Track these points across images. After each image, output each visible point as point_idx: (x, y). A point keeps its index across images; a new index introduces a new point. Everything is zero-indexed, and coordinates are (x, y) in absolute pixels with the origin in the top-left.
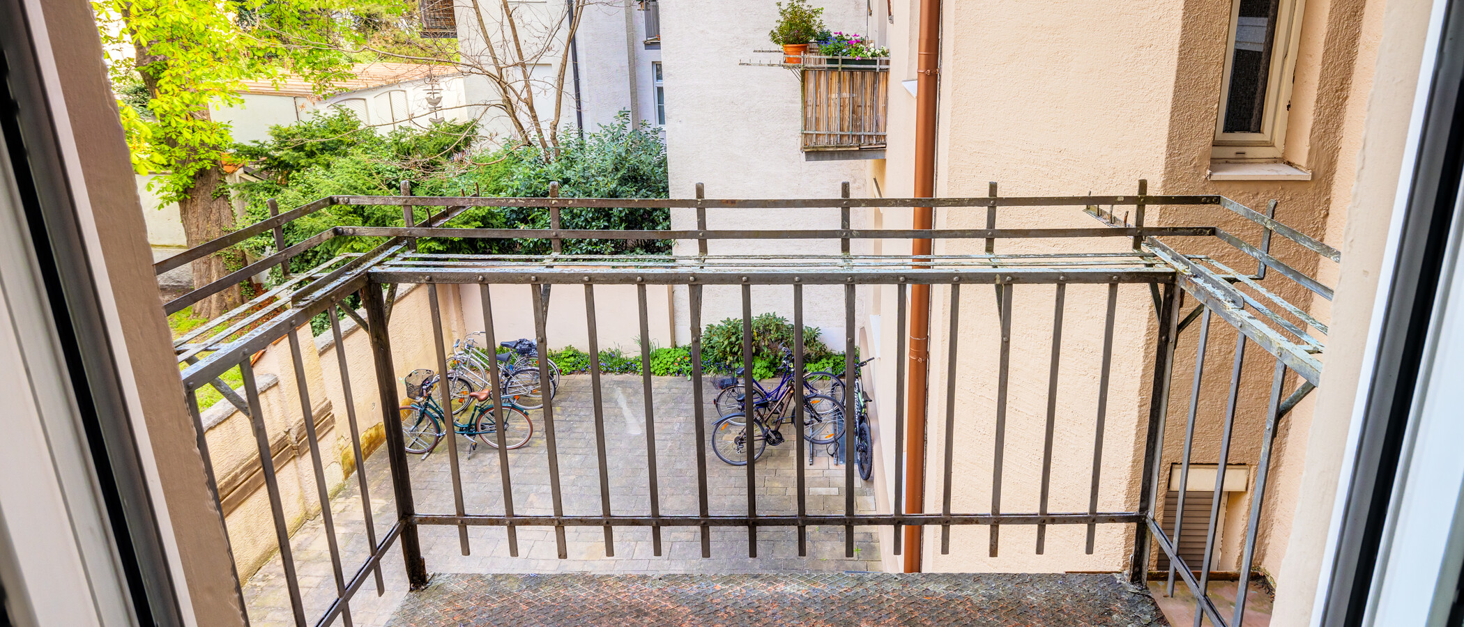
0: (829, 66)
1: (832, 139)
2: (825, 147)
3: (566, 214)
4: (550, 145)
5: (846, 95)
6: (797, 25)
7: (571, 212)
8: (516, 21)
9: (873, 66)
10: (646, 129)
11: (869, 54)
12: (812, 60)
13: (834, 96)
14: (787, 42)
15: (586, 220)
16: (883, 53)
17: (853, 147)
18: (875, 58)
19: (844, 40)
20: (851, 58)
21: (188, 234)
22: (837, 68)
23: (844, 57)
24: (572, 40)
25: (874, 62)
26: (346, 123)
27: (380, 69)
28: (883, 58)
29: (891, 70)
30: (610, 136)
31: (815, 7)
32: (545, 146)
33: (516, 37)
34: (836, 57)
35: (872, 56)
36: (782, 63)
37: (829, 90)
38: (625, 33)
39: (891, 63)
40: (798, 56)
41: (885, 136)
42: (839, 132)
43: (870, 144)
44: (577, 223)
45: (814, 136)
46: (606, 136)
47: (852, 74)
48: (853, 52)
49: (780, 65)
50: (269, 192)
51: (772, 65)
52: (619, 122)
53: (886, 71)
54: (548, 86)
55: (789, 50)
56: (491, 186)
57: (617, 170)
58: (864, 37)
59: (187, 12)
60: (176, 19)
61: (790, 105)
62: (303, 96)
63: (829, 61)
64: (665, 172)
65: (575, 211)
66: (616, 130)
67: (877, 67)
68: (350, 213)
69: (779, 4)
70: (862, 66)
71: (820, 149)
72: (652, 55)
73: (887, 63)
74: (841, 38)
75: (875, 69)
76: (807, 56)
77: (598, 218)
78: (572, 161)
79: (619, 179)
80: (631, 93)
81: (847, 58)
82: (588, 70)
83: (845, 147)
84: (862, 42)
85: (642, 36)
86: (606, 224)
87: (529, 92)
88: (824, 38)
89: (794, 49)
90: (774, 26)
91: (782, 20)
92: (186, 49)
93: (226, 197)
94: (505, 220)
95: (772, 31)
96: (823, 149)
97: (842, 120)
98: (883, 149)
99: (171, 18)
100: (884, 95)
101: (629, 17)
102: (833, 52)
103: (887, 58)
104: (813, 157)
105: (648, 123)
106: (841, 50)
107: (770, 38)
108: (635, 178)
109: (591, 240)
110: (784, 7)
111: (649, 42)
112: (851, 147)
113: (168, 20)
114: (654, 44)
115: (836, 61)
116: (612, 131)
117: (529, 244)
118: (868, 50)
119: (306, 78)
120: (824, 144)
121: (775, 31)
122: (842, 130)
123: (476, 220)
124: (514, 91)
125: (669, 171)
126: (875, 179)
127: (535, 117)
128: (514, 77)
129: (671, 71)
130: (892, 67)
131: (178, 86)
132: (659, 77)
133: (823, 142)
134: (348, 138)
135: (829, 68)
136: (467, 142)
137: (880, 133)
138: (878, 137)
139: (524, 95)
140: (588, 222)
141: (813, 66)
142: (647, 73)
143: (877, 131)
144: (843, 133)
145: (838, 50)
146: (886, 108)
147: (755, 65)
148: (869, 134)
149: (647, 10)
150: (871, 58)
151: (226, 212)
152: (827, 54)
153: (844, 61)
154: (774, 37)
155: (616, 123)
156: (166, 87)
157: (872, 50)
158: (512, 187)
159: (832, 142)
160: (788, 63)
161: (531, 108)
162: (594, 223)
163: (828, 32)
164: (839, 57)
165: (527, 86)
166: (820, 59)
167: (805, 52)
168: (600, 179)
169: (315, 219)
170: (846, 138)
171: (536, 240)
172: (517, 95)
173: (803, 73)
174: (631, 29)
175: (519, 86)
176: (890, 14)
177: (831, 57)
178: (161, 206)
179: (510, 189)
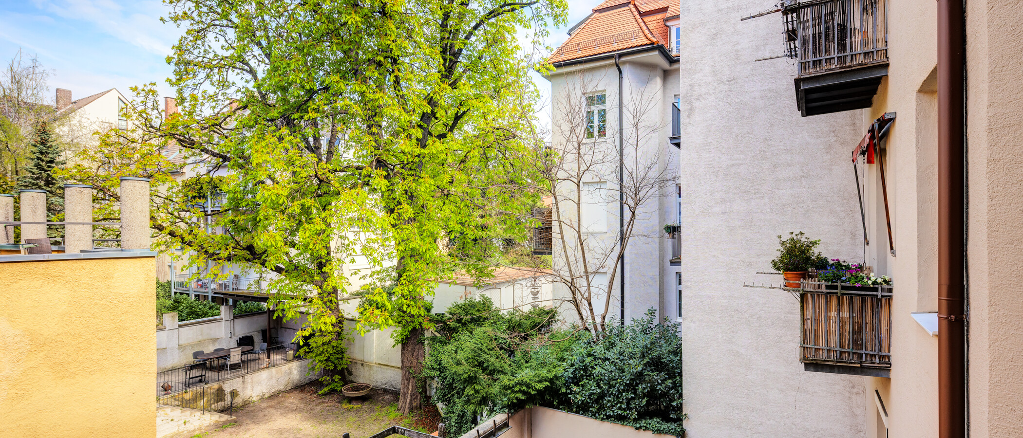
0: (828, 291)
1: (831, 354)
2: (824, 361)
3: (605, 384)
4: (600, 329)
5: (845, 314)
6: (797, 257)
7: (609, 383)
8: (585, 248)
9: (875, 293)
10: (668, 323)
11: (870, 282)
12: (810, 284)
13: (833, 314)
14: (787, 269)
15: (618, 390)
16: (885, 281)
17: (854, 363)
18: (876, 286)
19: (841, 266)
20: (851, 285)
21: (403, 362)
22: (837, 293)
23: (843, 284)
24: (621, 257)
25: (876, 290)
26: (486, 305)
27: (511, 271)
28: (885, 286)
29: (894, 298)
30: (640, 327)
31: (813, 239)
32: (596, 330)
33: (584, 257)
34: (835, 284)
35: (873, 284)
36: (782, 287)
37: (828, 309)
38: (657, 253)
39: (894, 291)
40: (797, 282)
41: (889, 357)
42: (838, 349)
43: (874, 363)
44: (612, 392)
45: (814, 350)
46: (638, 327)
47: (851, 299)
48: (853, 280)
49: (780, 288)
50: (441, 343)
51: (773, 288)
52: (648, 317)
53: (890, 298)
54: (601, 292)
55: (789, 276)
56: (559, 355)
57: (644, 356)
58: (861, 263)
59: (419, 242)
60: (414, 246)
61: (789, 315)
62: (470, 285)
63: (827, 287)
64: (681, 360)
65: (611, 383)
66: (645, 323)
67: (879, 294)
68: (476, 365)
69: (780, 237)
70: (863, 293)
71: (819, 362)
72: (676, 268)
73: (890, 290)
74: (838, 265)
75: (877, 296)
76: (806, 282)
77: (628, 391)
78: (612, 345)
79: (645, 365)
80: (660, 294)
81: (847, 284)
82: (631, 277)
83: (845, 362)
84: (860, 268)
85: (669, 257)
86: (633, 396)
87: (590, 293)
88: (822, 264)
89: (794, 276)
90: (776, 255)
91: (782, 249)
92: (416, 261)
93: (423, 344)
94: (564, 382)
95: (773, 261)
96: (822, 363)
97: (842, 336)
98: (888, 370)
99: (412, 245)
100: (887, 318)
101: (661, 244)
102: (832, 280)
103: (889, 287)
104: (812, 368)
105: (669, 319)
106: (840, 279)
107: (771, 265)
108: (657, 364)
109: (621, 406)
110: (784, 239)
111: (674, 261)
112: (852, 363)
113: (411, 247)
114: (676, 262)
115: (836, 288)
116: (642, 323)
117: (578, 401)
118: (869, 279)
119: (472, 276)
120: (824, 358)
121: (776, 260)
122: (842, 346)
123: (546, 381)
124: (580, 292)
125: (683, 359)
126: (877, 391)
127: (591, 310)
128: (582, 283)
129: (688, 284)
130: (895, 294)
131: (408, 282)
132: (680, 283)
133: (823, 355)
134: (484, 315)
135: (828, 293)
136: (549, 323)
137: (883, 353)
138: (881, 357)
139: (586, 295)
140: (620, 392)
141: (812, 290)
142: (672, 280)
143: (880, 351)
144: (843, 350)
145: (837, 278)
146: (889, 331)
147: (757, 287)
148: (871, 353)
149: (673, 238)
150: (872, 286)
151: (422, 352)
152: (825, 281)
153: (843, 288)
154: (775, 266)
155: (646, 318)
156: (403, 281)
157: (873, 279)
158: (571, 360)
159: (832, 357)
160: (787, 286)
161: (590, 304)
162: (624, 394)
163: (826, 259)
164: (839, 284)
165: (589, 289)
166: (819, 285)
167: (805, 278)
168: (631, 362)
169: (458, 367)
170: (847, 355)
171: (583, 399)
172: (581, 295)
173: (803, 297)
174: (662, 250)
175: (583, 290)
176: (892, 248)
177: (830, 283)
178: (394, 346)
179: (569, 361)
